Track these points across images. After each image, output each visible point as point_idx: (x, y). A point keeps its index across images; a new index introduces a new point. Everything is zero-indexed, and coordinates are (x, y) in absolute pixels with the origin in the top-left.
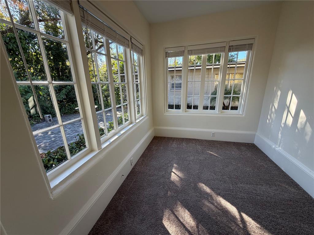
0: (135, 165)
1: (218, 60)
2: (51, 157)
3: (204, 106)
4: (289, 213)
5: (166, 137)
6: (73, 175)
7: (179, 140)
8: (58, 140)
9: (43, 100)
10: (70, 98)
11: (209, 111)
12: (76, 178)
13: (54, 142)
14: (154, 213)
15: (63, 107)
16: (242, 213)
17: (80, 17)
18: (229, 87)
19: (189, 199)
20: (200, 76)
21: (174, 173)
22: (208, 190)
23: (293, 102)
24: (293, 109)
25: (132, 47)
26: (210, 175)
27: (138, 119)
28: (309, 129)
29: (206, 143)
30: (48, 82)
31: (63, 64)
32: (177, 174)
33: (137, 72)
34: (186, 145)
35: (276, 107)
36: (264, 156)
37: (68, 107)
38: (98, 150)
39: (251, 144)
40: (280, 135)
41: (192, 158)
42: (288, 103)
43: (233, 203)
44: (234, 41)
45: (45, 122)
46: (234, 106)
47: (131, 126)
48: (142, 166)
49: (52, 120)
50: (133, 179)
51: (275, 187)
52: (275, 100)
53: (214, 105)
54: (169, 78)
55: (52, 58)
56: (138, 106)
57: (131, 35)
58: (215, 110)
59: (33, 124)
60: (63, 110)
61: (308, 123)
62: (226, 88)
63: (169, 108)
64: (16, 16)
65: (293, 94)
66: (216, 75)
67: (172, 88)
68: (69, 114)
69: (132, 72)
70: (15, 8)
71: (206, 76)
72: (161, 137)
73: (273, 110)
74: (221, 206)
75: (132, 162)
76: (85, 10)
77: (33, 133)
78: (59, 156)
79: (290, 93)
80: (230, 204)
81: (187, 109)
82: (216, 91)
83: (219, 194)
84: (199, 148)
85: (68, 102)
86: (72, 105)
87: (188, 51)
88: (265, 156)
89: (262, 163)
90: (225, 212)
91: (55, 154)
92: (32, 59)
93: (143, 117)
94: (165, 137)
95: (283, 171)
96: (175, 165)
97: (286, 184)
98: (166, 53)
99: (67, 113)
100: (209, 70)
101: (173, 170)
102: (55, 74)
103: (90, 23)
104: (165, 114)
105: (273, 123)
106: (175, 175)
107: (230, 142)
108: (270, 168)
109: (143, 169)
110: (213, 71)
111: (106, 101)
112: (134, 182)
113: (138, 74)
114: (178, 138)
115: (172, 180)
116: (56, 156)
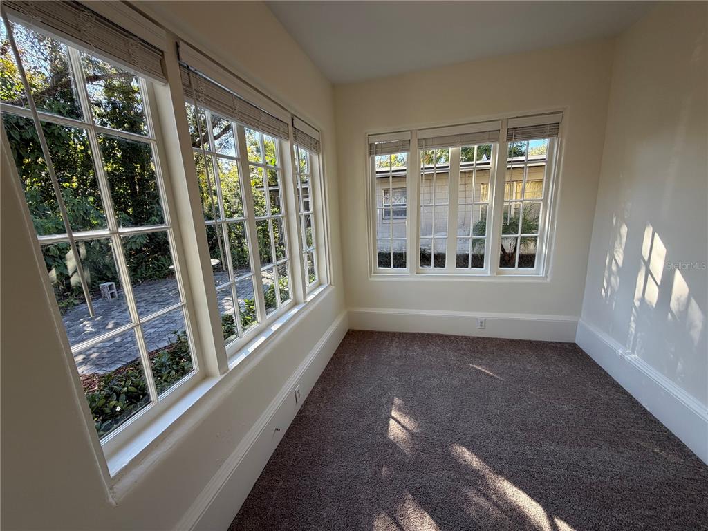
0: (306, 403)
1: (487, 150)
2: (111, 389)
3: (459, 253)
4: (666, 516)
5: (376, 332)
6: (162, 441)
7: (404, 337)
8: (129, 342)
9: (97, 249)
10: (158, 242)
11: (470, 270)
12: (169, 446)
13: (120, 347)
14: (350, 525)
15: (142, 263)
16: (556, 520)
17: (182, 86)
18: (513, 211)
19: (432, 484)
20: (448, 189)
21: (395, 420)
22: (475, 462)
23: (657, 252)
24: (658, 266)
25: (295, 138)
26: (477, 423)
27: (311, 292)
28: (696, 313)
29: (465, 345)
30: (110, 230)
31: (142, 167)
32: (403, 422)
33: (306, 182)
34: (421, 351)
35: (620, 262)
36: (601, 374)
37: (154, 264)
38: (221, 374)
39: (570, 344)
40: (633, 325)
41: (436, 381)
42: (645, 254)
43: (534, 495)
44: (517, 117)
45: (101, 300)
46: (525, 252)
47: (295, 310)
48: (322, 405)
49: (117, 295)
50: (300, 438)
51: (631, 452)
52: (616, 245)
53: (482, 253)
54: (379, 193)
55: (119, 155)
56: (310, 258)
57: (293, 112)
58: (483, 267)
59: (74, 304)
60: (141, 272)
61: (693, 300)
62: (506, 213)
63: (379, 266)
64: (43, 68)
65: (656, 234)
66: (482, 186)
67: (385, 216)
68: (155, 280)
69: (296, 183)
70: (42, 53)
71: (461, 188)
72: (364, 332)
73: (614, 268)
74: (507, 502)
75: (298, 396)
76: (192, 71)
77: (72, 348)
78: (130, 386)
79: (649, 231)
80: (528, 498)
81: (421, 268)
82: (484, 221)
83: (500, 472)
84: (451, 356)
85: (153, 252)
86: (163, 259)
87: (419, 140)
88: (603, 373)
89: (597, 392)
90: (519, 517)
91: (123, 383)
92: (74, 159)
93: (321, 289)
94: (372, 332)
95: (646, 411)
96: (397, 401)
97: (655, 442)
98: (371, 145)
99: (150, 277)
100: (467, 175)
101: (394, 414)
102: (126, 190)
103: (203, 97)
104: (370, 279)
105: (615, 297)
106: (398, 425)
107: (520, 340)
108: (616, 402)
109: (324, 411)
110: (476, 176)
111: (238, 247)
112: (303, 445)
113: (308, 186)
114: (403, 333)
115: (392, 437)
116: (124, 387)
